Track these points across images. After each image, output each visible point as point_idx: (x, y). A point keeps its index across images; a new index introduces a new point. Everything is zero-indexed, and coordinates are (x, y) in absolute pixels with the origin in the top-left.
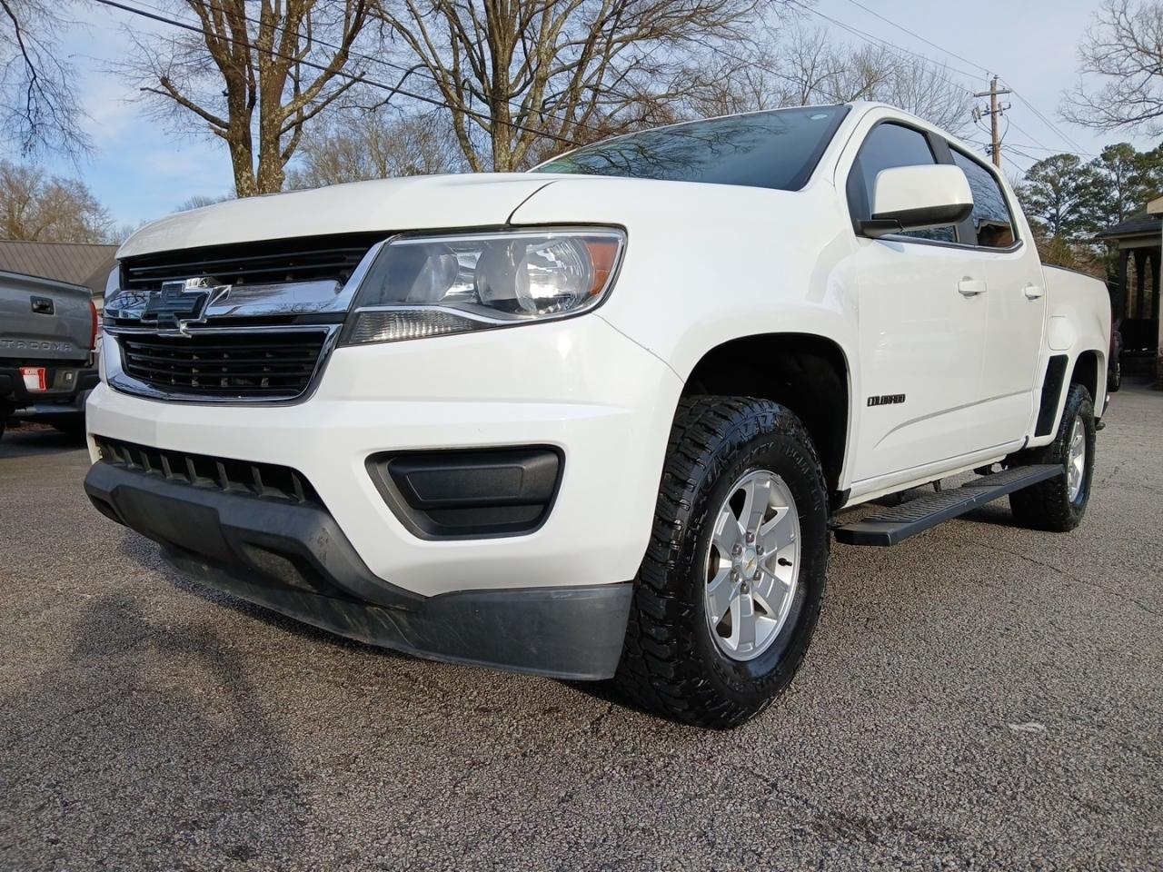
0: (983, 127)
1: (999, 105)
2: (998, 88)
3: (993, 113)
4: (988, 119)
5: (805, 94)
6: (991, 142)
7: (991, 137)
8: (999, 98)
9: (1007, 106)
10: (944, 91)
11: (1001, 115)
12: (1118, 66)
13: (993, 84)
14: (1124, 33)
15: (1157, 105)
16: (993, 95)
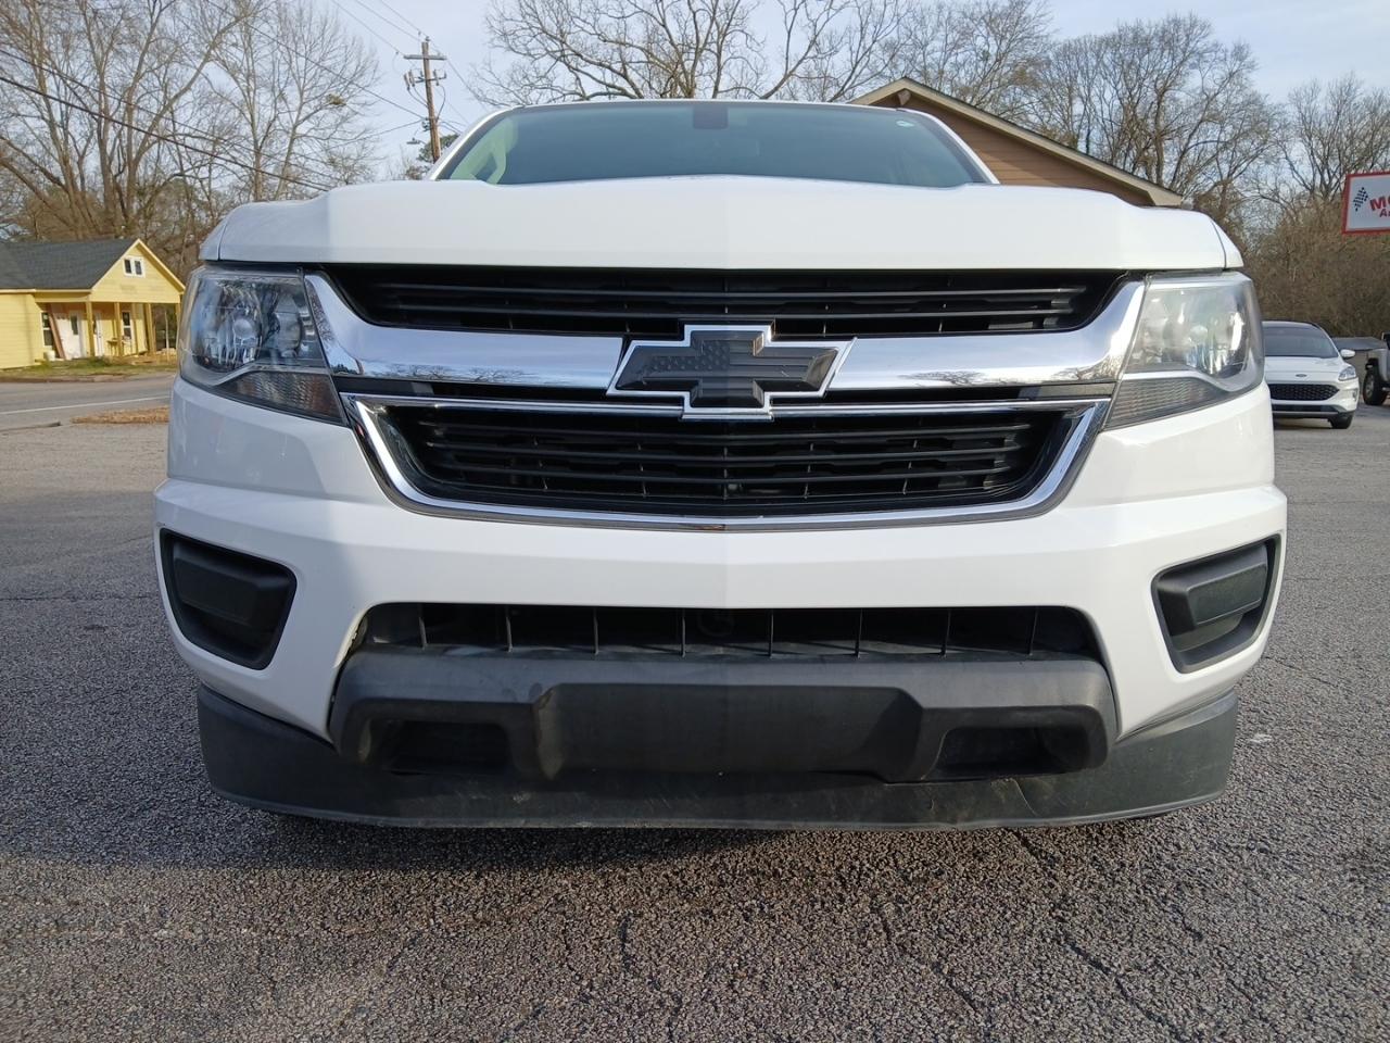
0: (417, 96)
1: (435, 73)
2: (431, 52)
3: (428, 81)
4: (421, 87)
5: (155, 17)
6: (427, 116)
7: (427, 110)
8: (433, 65)
9: (442, 76)
10: (339, 42)
11: (437, 84)
12: (525, 45)
13: (425, 47)
14: (529, 10)
15: (560, 95)
16: (426, 60)
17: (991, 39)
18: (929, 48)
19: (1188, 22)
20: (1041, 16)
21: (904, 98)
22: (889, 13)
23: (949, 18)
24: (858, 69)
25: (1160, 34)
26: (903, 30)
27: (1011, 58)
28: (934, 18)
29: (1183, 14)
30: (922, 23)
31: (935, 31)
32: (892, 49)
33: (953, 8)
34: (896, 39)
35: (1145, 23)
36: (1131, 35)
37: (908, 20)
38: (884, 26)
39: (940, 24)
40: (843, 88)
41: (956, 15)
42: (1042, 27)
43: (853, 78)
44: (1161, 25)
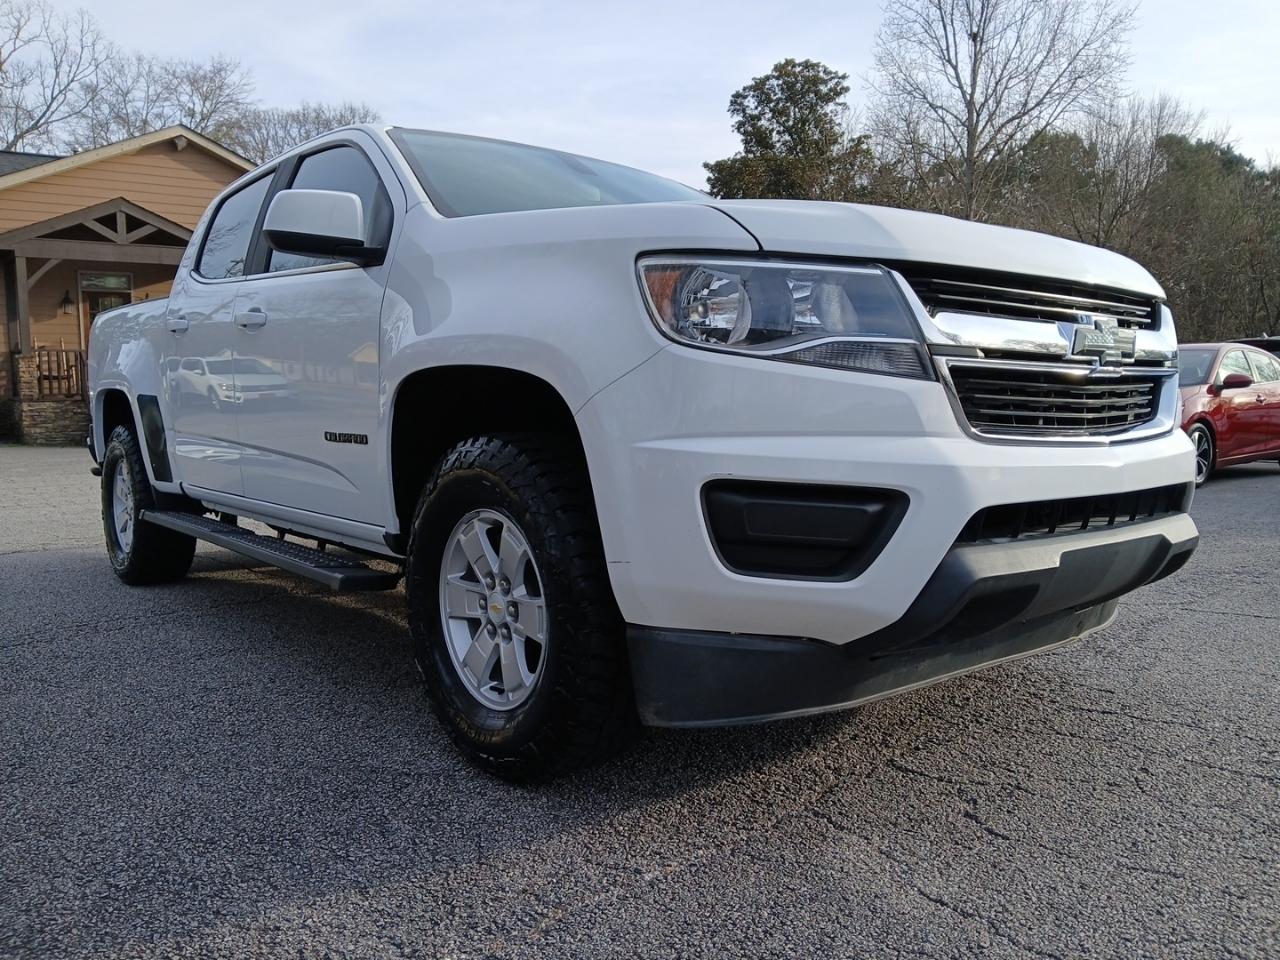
17: (196, 99)
18: (130, 96)
19: (362, 111)
20: (245, 85)
21: (181, 144)
22: (87, 55)
23: (150, 71)
24: (54, 105)
25: (339, 117)
26: (100, 75)
27: (216, 117)
28: (134, 69)
29: (357, 104)
30: (121, 71)
31: (136, 81)
32: (92, 90)
33: (154, 62)
34: (95, 82)
35: (325, 107)
36: (313, 115)
37: (106, 66)
38: (81, 69)
39: (140, 75)
40: (38, 121)
41: (156, 69)
42: (244, 95)
43: (49, 113)
44: (339, 109)
